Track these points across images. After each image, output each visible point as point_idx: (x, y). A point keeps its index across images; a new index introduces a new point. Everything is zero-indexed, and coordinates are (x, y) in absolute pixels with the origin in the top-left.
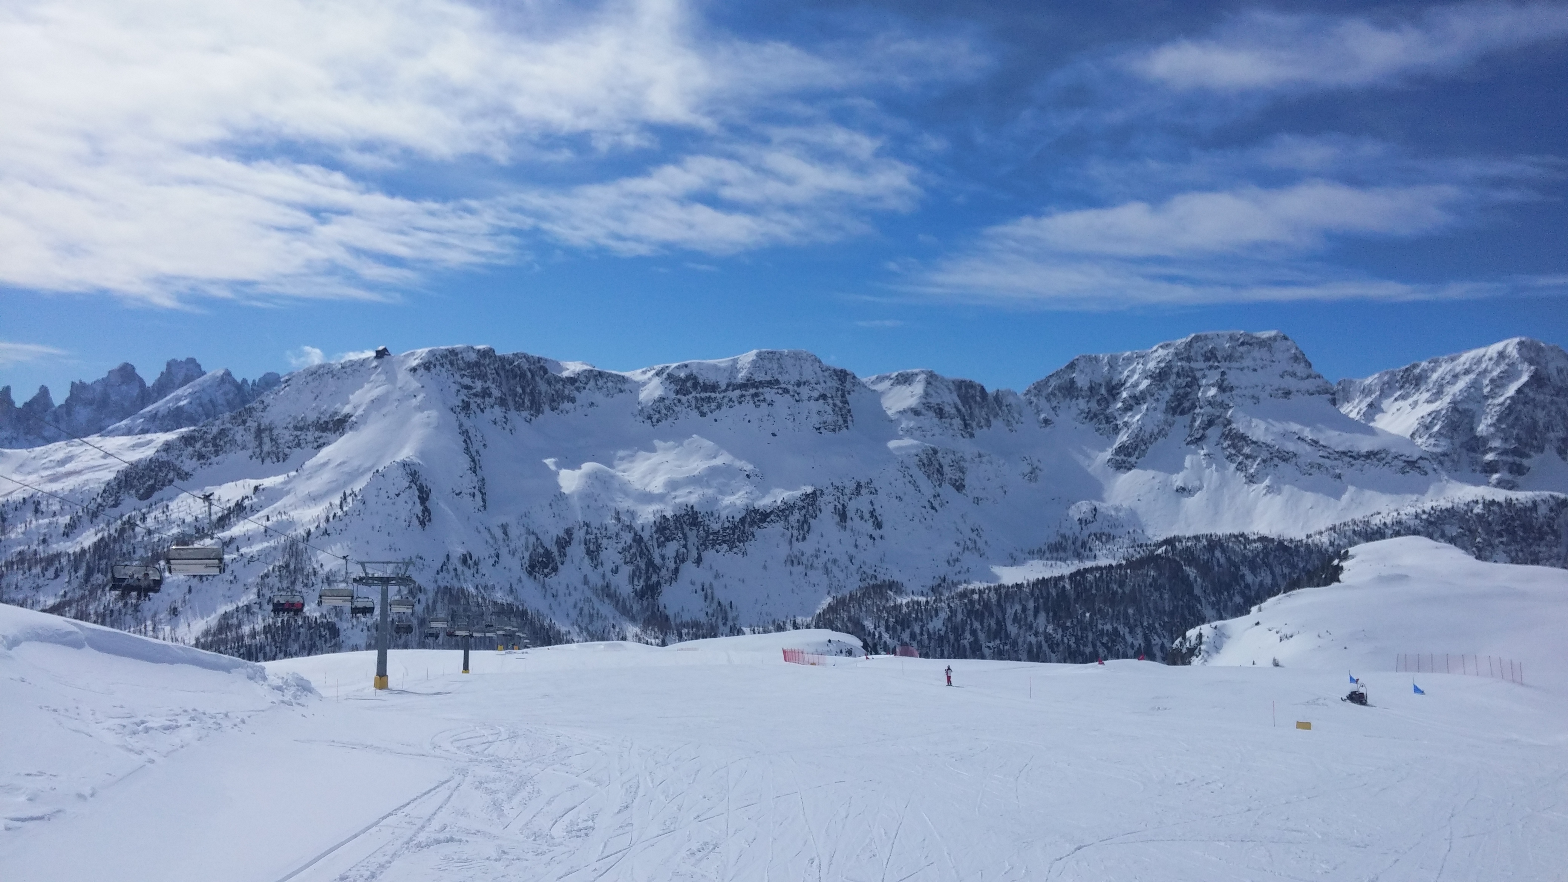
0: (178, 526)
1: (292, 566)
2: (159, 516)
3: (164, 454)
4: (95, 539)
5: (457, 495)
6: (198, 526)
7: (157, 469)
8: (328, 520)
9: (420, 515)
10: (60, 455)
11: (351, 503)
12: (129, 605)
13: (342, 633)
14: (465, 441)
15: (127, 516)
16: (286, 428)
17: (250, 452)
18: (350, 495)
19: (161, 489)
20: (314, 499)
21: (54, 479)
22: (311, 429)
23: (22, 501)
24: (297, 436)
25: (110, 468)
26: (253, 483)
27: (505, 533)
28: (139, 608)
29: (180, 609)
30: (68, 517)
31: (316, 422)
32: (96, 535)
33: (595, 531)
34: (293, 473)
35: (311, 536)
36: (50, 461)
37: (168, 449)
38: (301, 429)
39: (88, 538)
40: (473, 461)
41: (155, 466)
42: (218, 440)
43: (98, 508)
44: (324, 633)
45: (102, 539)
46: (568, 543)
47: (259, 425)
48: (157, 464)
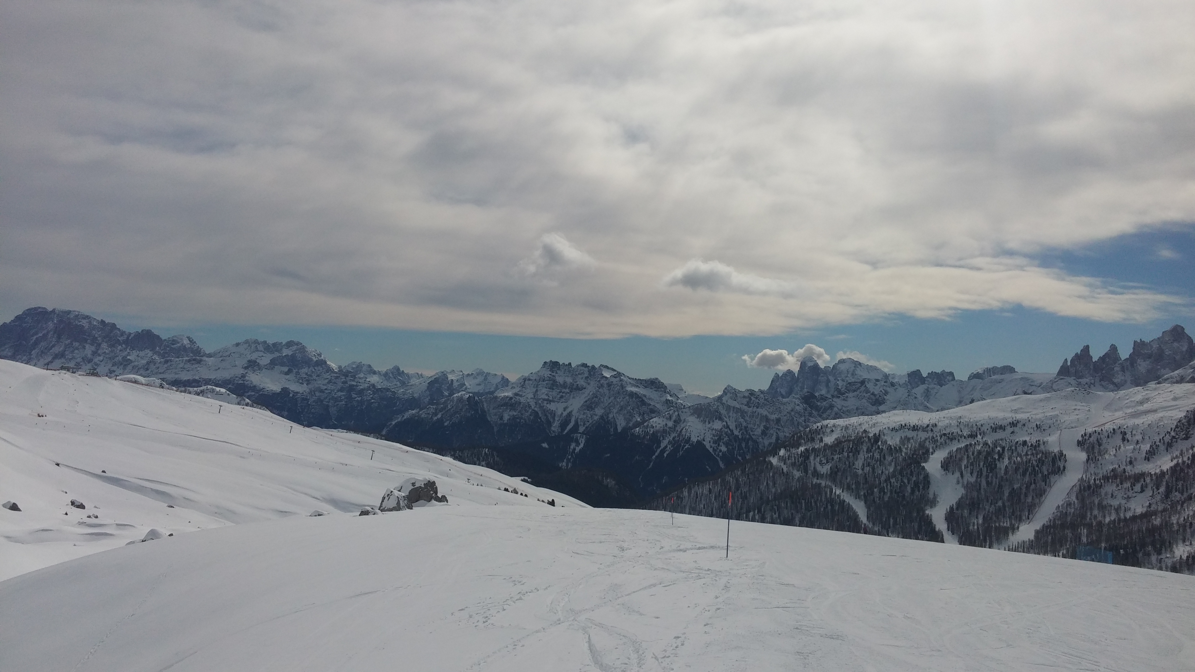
4: (1172, 464)
10: (1139, 397)
21: (1135, 415)
23: (1112, 431)
25: (1179, 408)
30: (1148, 445)
32: (1172, 461)
36: (1131, 401)
39: (1166, 463)
43: (1171, 440)
45: (1177, 465)
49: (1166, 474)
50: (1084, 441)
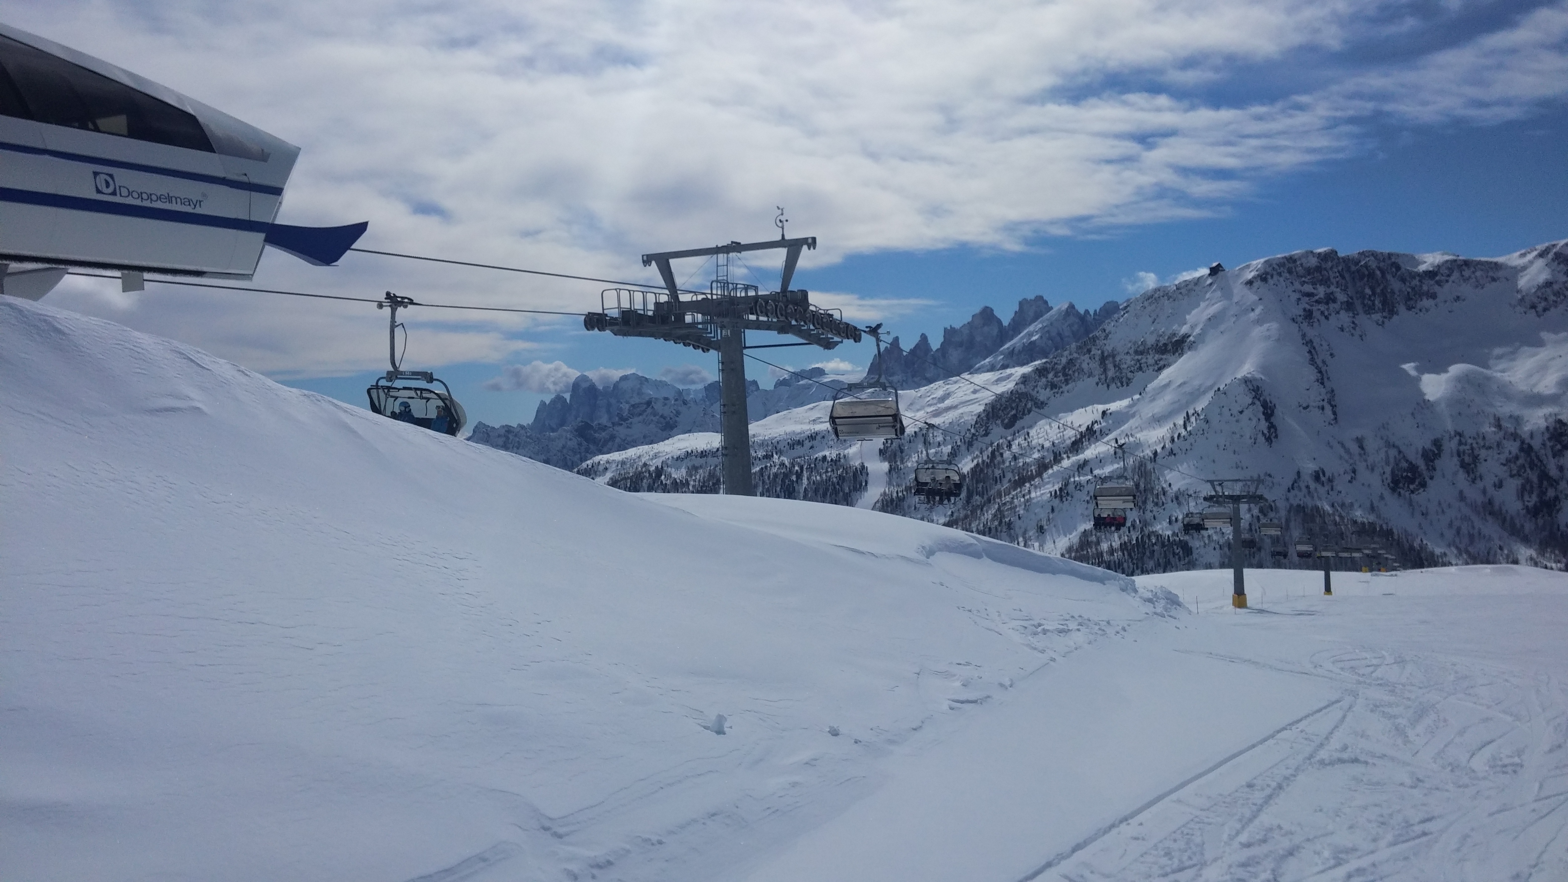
0: (1039, 451)
1: (1142, 486)
2: (1022, 442)
3: (1022, 386)
4: (972, 465)
5: (1305, 408)
6: (1055, 451)
7: (1017, 400)
8: (1173, 440)
9: (1266, 432)
10: (940, 393)
11: (1194, 422)
12: (1004, 524)
13: (1195, 552)
14: (1310, 352)
15: (996, 444)
16: (1128, 353)
17: (1096, 379)
18: (1193, 415)
19: (1022, 418)
20: (1157, 420)
21: (937, 414)
22: (1151, 352)
23: (914, 434)
24: (1138, 361)
25: (979, 401)
26: (1101, 408)
27: (1361, 447)
28: (1012, 526)
29: (1045, 527)
30: (950, 447)
31: (1155, 345)
32: (973, 461)
33: (1470, 441)
34: (1137, 397)
35: (1157, 457)
36: (933, 398)
37: (1025, 381)
38: (1142, 353)
39: (966, 465)
40: (1320, 372)
41: (1016, 398)
42: (1067, 370)
43: (972, 438)
44: (1178, 551)
45: (978, 464)
46: (1437, 455)
47: (1103, 353)
48: (1017, 396)
49: (967, 476)
50: (886, 448)
